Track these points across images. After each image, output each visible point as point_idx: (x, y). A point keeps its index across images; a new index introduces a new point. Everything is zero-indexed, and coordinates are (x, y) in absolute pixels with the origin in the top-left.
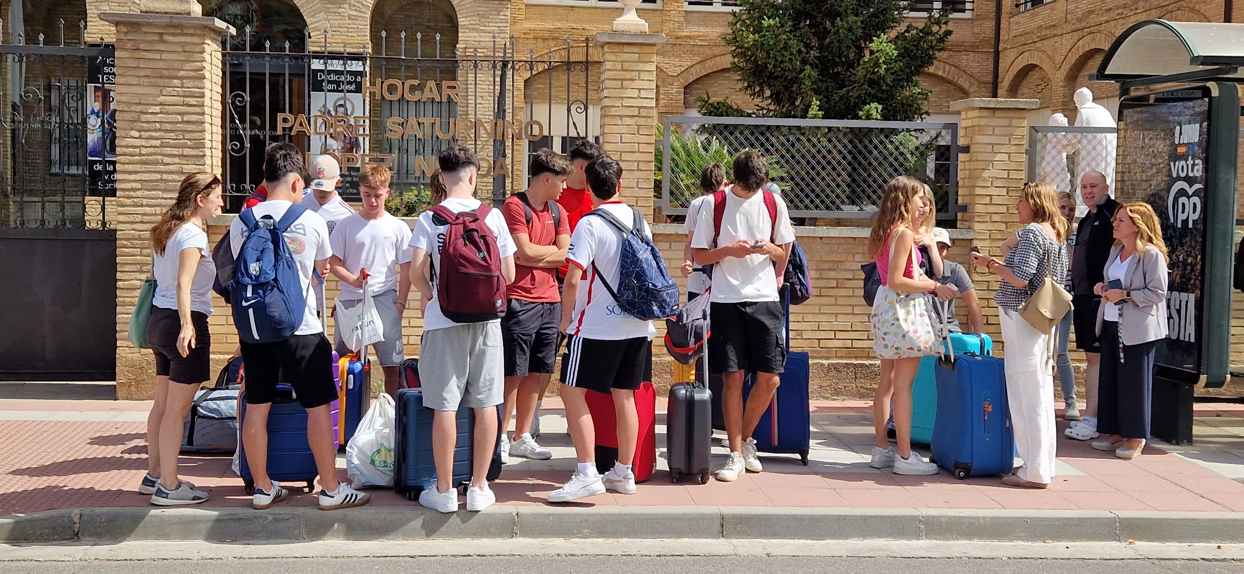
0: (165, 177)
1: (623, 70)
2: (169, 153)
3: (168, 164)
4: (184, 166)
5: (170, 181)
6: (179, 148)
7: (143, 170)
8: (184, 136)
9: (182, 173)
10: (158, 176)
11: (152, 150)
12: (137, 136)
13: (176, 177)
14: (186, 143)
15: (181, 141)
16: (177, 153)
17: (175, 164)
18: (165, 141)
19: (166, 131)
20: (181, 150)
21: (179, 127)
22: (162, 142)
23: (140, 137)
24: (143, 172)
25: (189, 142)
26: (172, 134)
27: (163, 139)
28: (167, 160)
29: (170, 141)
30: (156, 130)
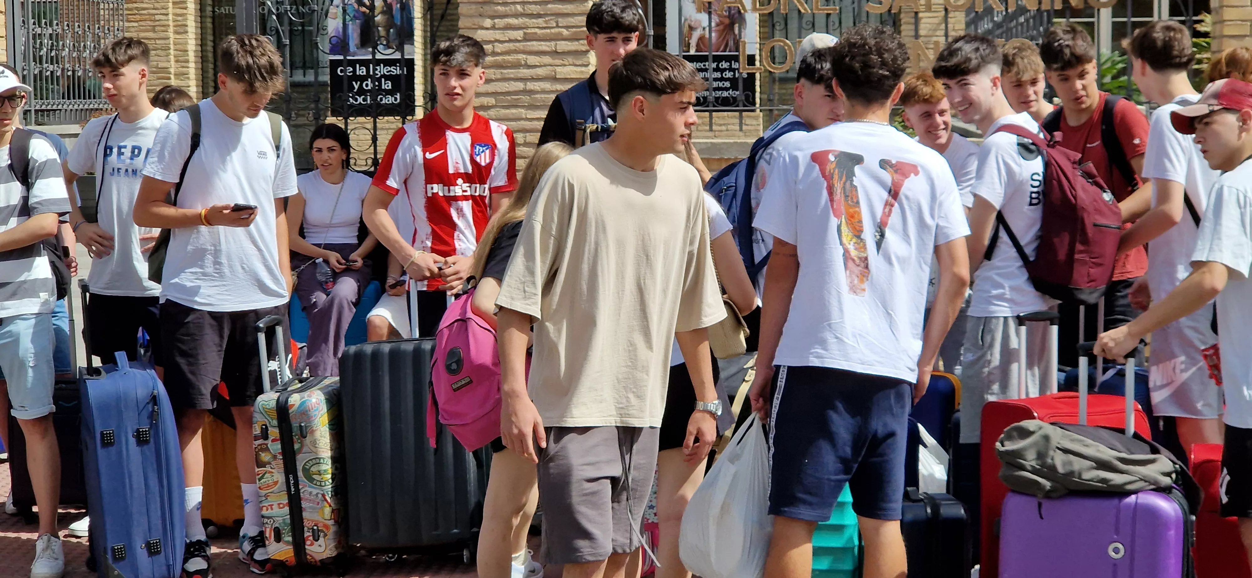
0: (531, 86)
2: (536, 49)
3: (535, 66)
4: (559, 69)
5: (537, 92)
6: (550, 40)
7: (499, 76)
8: (557, 22)
9: (554, 79)
10: (520, 86)
11: (511, 46)
12: (489, 26)
13: (547, 86)
14: (560, 34)
15: (553, 31)
16: (548, 49)
17: (545, 66)
18: (529, 31)
19: (531, 16)
20: (553, 43)
21: (550, 9)
22: (525, 33)
23: (493, 28)
24: (497, 80)
25: (565, 32)
26: (540, 21)
27: (527, 28)
28: (533, 60)
29: (537, 30)
30: (516, 15)
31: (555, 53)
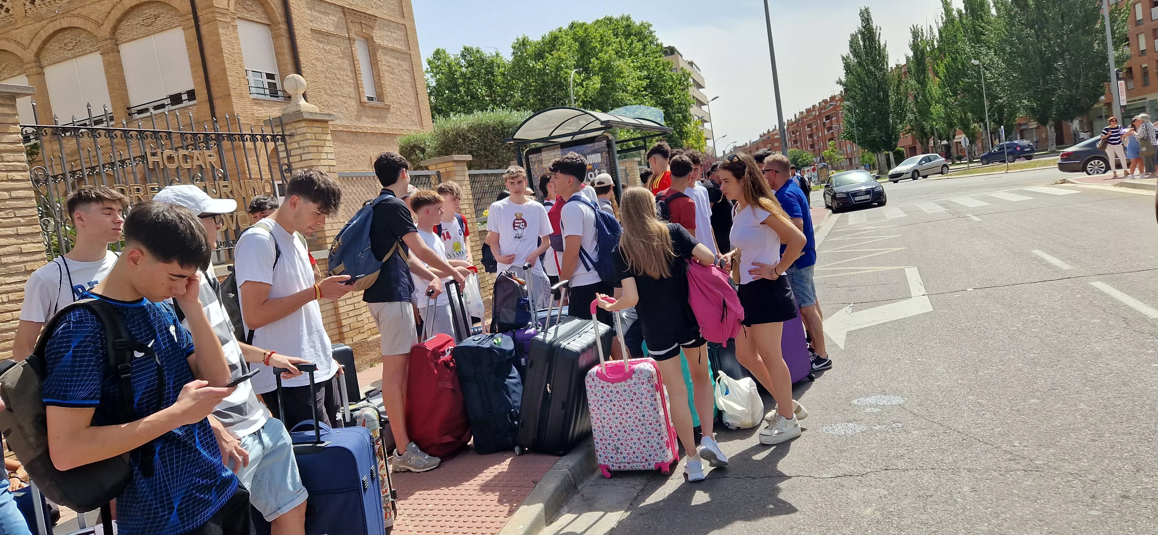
1: (316, 140)
4: (23, 246)
6: (12, 227)
8: (14, 214)
15: (13, 220)
16: (14, 233)
17: (12, 245)
20: (16, 228)
25: (21, 220)
26: (2, 213)
29: (2, 220)
31: (17, 235)
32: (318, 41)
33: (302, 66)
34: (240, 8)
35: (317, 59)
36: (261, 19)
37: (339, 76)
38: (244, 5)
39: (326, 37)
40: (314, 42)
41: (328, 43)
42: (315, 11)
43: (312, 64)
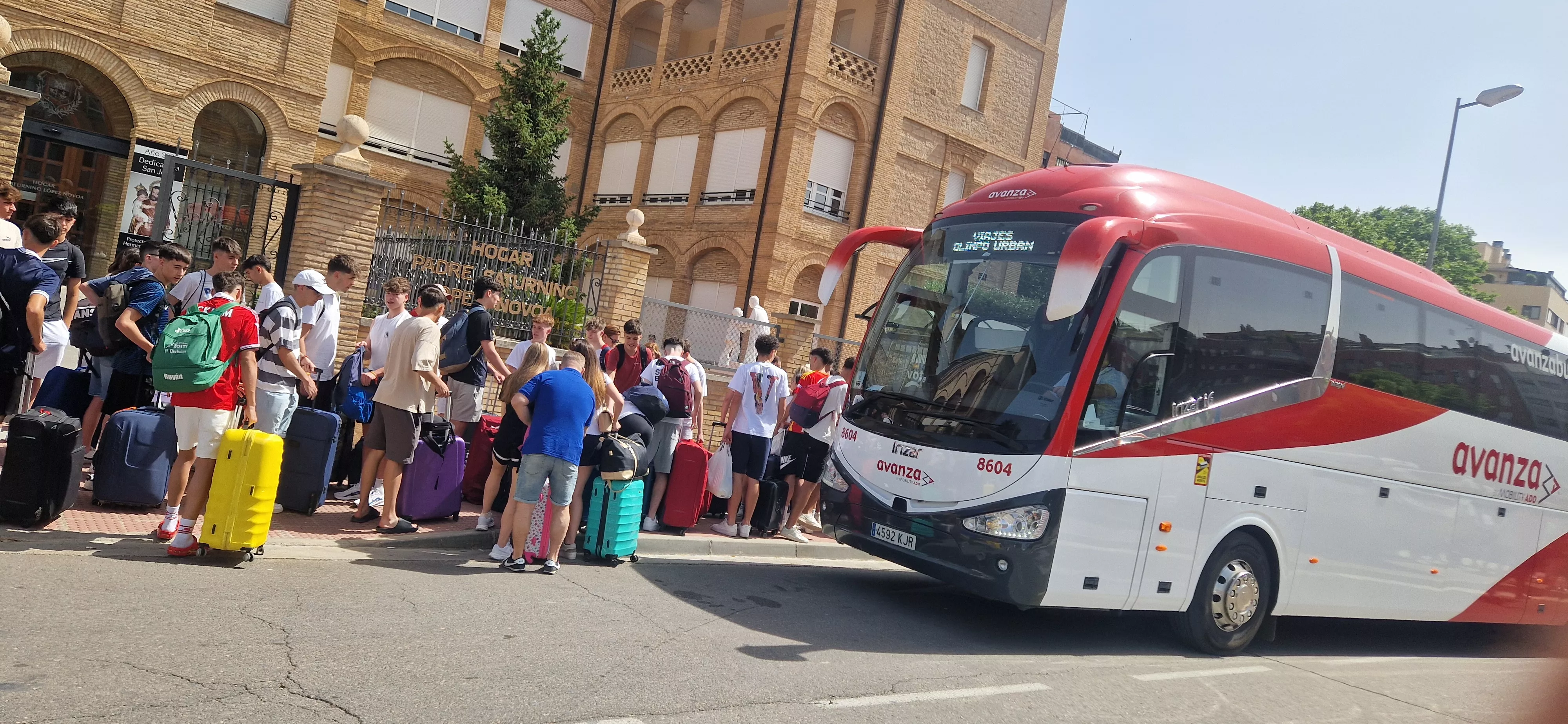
32: (903, 167)
33: (873, 189)
34: (828, 119)
35: (893, 186)
36: (848, 133)
37: (912, 208)
38: (834, 117)
39: (914, 165)
40: (897, 167)
41: (913, 171)
42: (912, 134)
43: (885, 190)
